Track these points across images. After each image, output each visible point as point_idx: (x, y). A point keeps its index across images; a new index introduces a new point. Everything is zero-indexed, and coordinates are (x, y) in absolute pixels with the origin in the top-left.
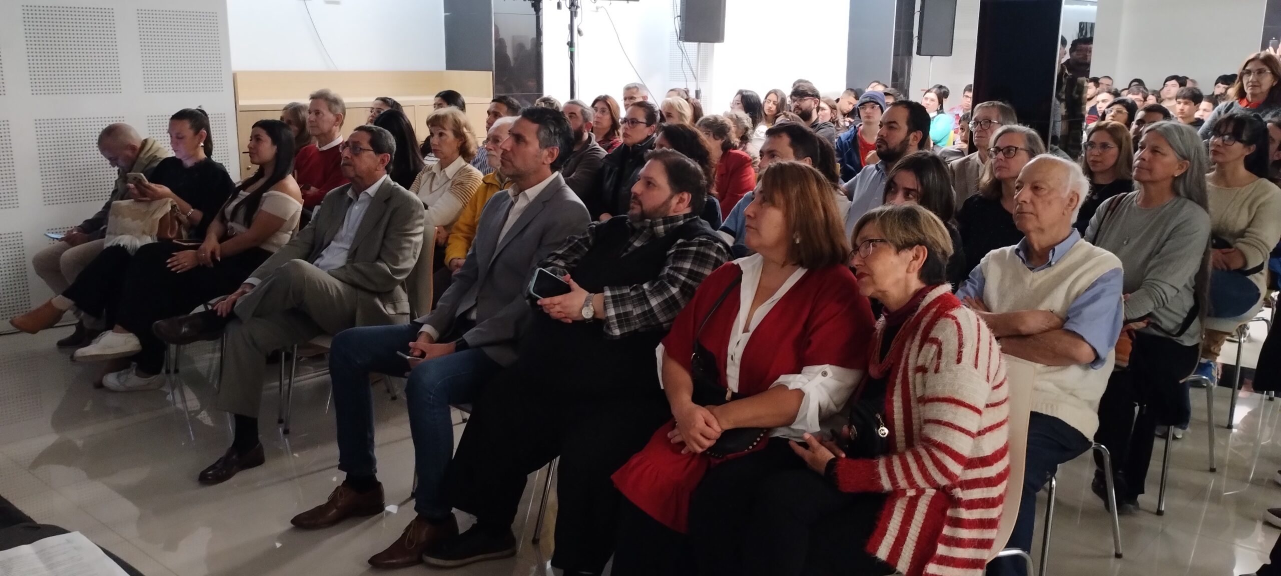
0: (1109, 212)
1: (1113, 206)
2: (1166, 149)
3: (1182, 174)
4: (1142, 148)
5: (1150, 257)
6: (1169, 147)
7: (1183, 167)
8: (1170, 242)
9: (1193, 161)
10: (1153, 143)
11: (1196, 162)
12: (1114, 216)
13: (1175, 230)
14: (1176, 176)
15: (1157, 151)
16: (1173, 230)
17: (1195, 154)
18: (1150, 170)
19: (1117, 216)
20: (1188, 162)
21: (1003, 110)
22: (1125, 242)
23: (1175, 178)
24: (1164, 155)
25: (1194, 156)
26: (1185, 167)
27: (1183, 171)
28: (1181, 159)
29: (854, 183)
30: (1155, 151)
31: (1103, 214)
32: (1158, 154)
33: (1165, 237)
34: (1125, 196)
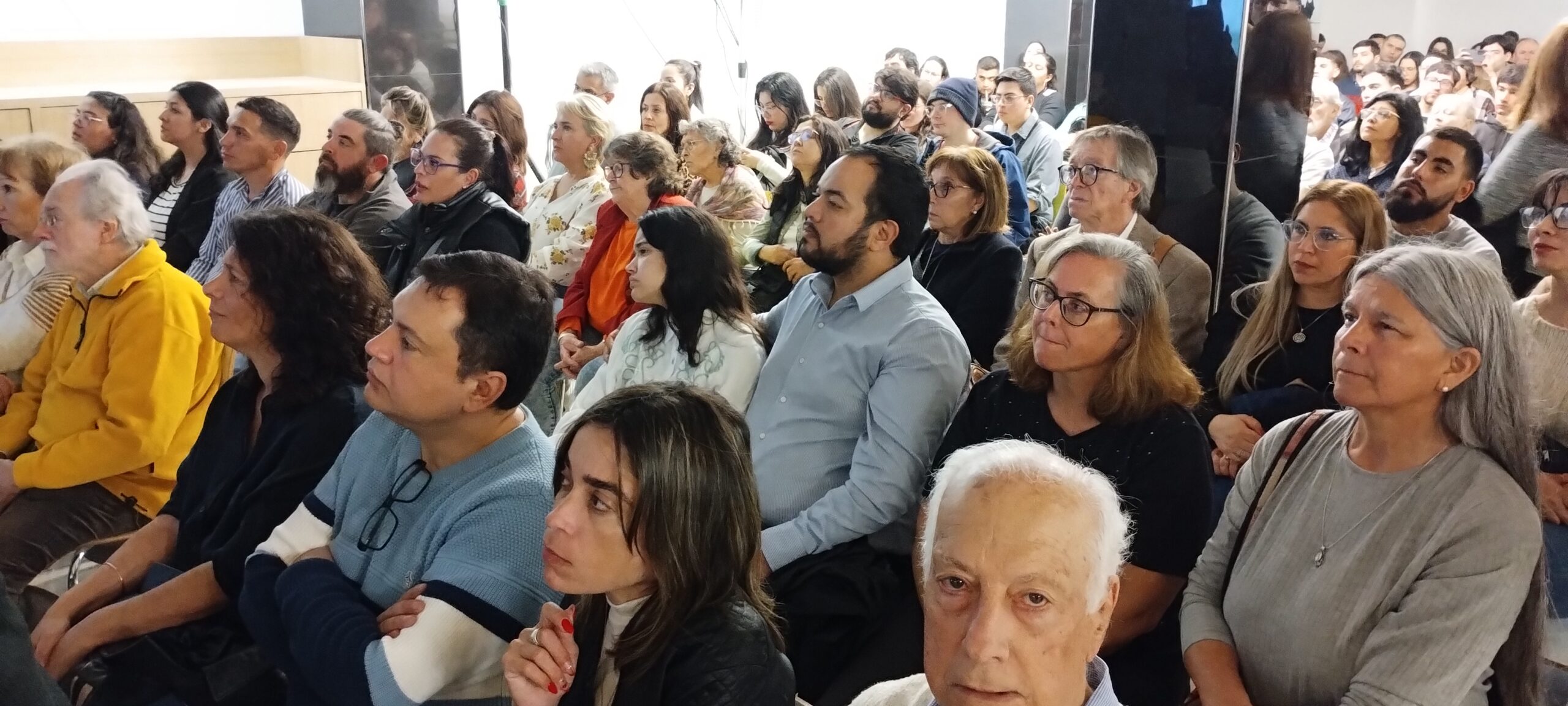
0: (1283, 462)
1: (1293, 444)
2: (1412, 320)
3: (1462, 385)
4: (1352, 318)
5: (1372, 621)
6: (1418, 316)
7: (1462, 366)
8: (1424, 586)
9: (1490, 349)
10: (1374, 303)
11: (1497, 351)
12: (1291, 475)
13: (1442, 554)
14: (1446, 389)
15: (1387, 327)
16: (1437, 553)
17: (1492, 329)
18: (1373, 380)
19: (1297, 477)
20: (1476, 352)
21: (1128, 146)
22: (1318, 557)
23: (1446, 396)
24: (1406, 336)
25: (1491, 336)
26: (1468, 364)
27: (1463, 376)
28: (1455, 344)
29: (780, 314)
30: (1380, 325)
31: (1268, 463)
32: (1387, 332)
33: (1416, 564)
34: (1324, 419)
